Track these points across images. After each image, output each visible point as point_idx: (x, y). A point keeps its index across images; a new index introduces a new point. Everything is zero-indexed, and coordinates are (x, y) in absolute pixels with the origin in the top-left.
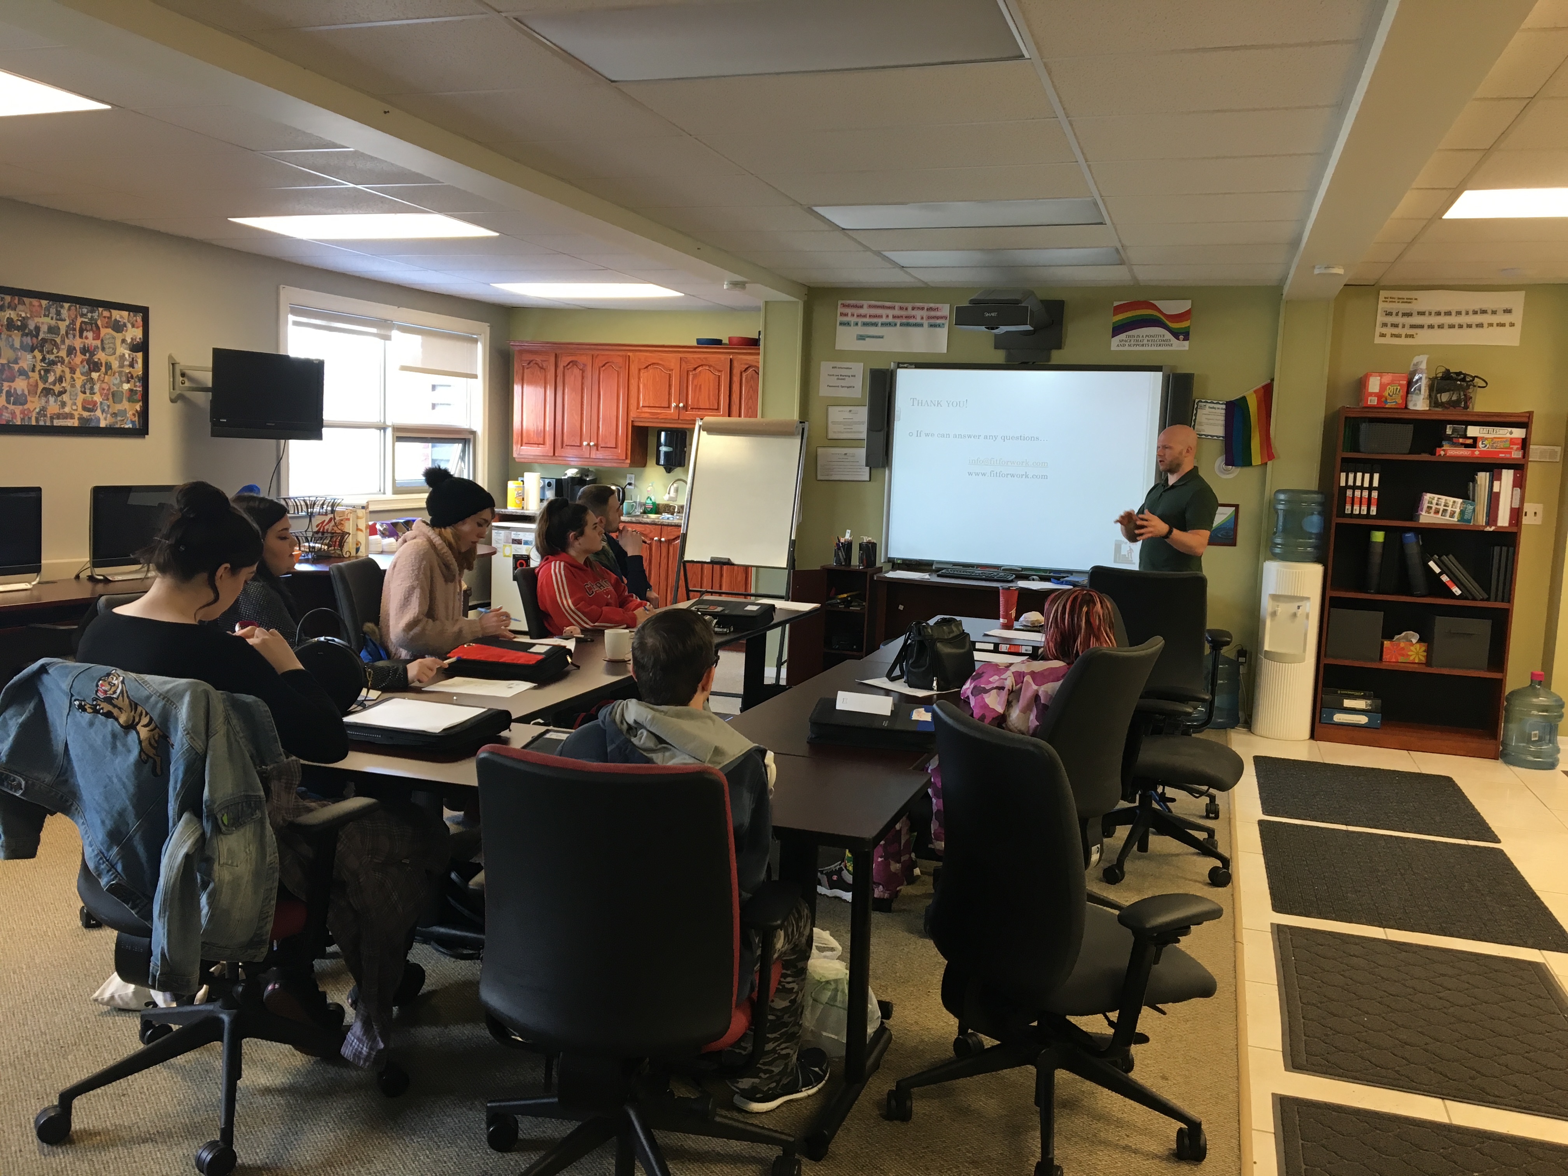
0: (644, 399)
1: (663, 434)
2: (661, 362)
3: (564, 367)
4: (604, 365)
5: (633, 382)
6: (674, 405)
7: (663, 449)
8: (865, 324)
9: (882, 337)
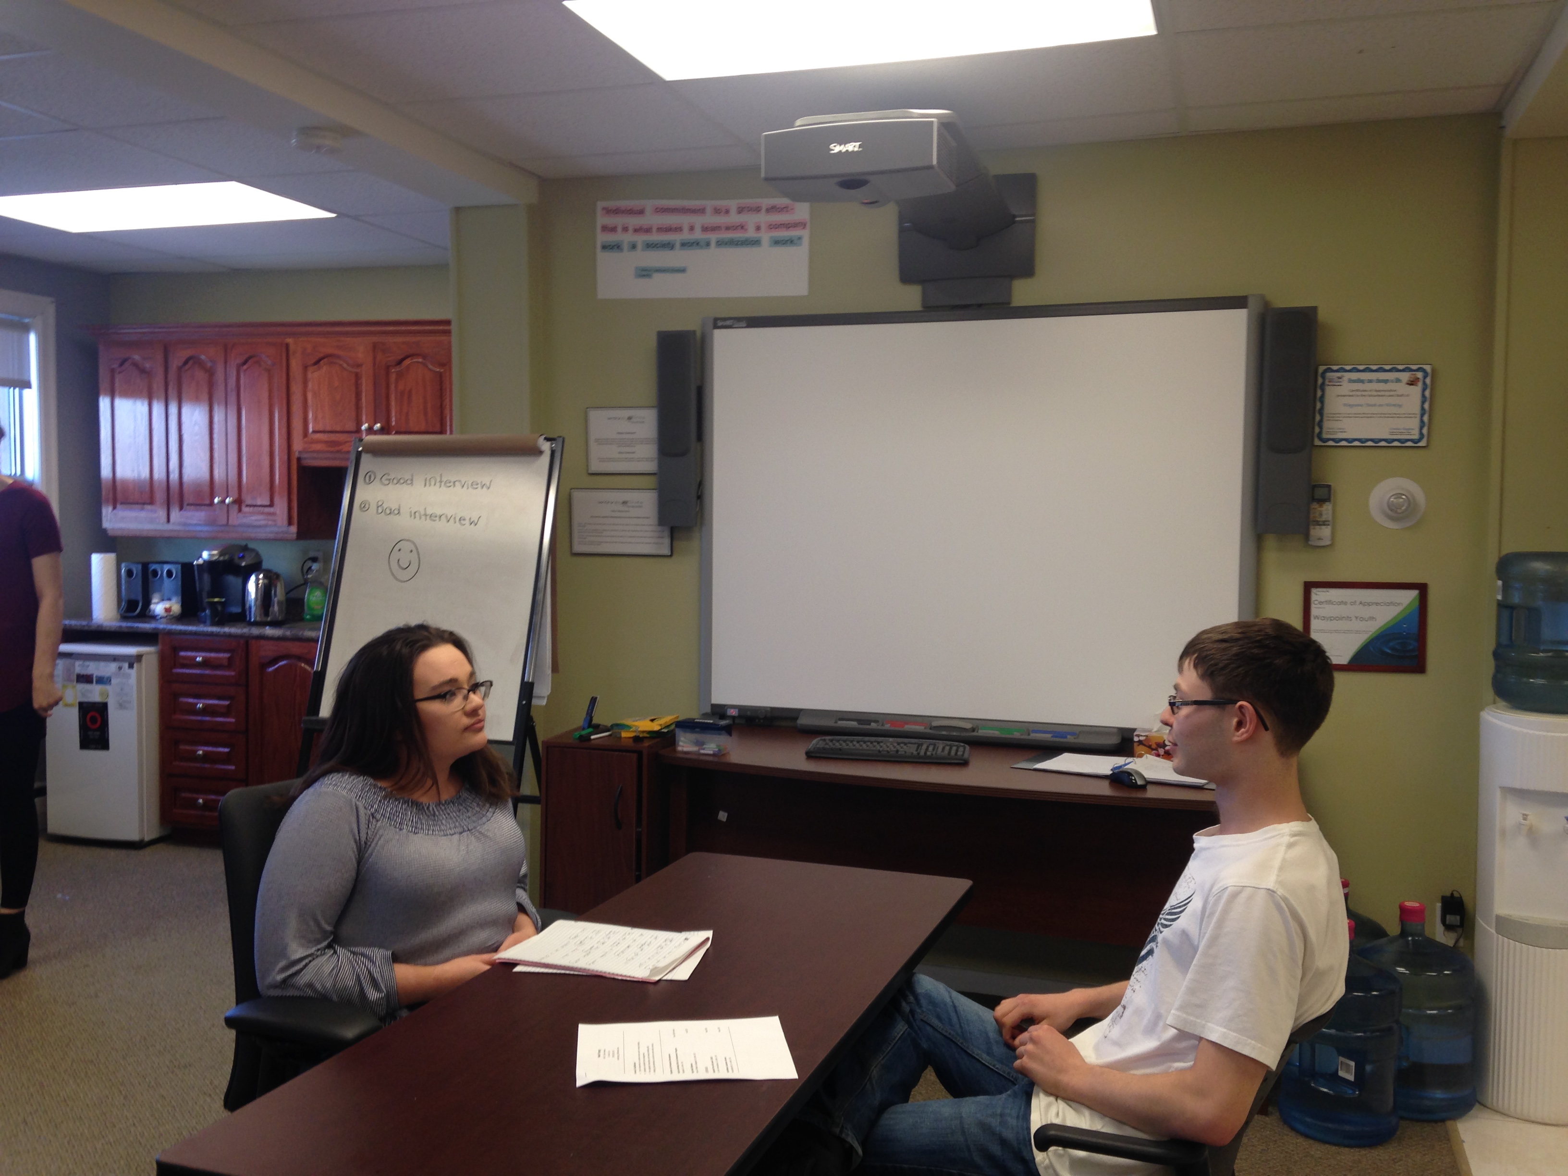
0: (315, 418)
2: (339, 353)
3: (180, 369)
4: (245, 363)
5: (296, 389)
6: (365, 427)
8: (649, 246)
9: (682, 270)
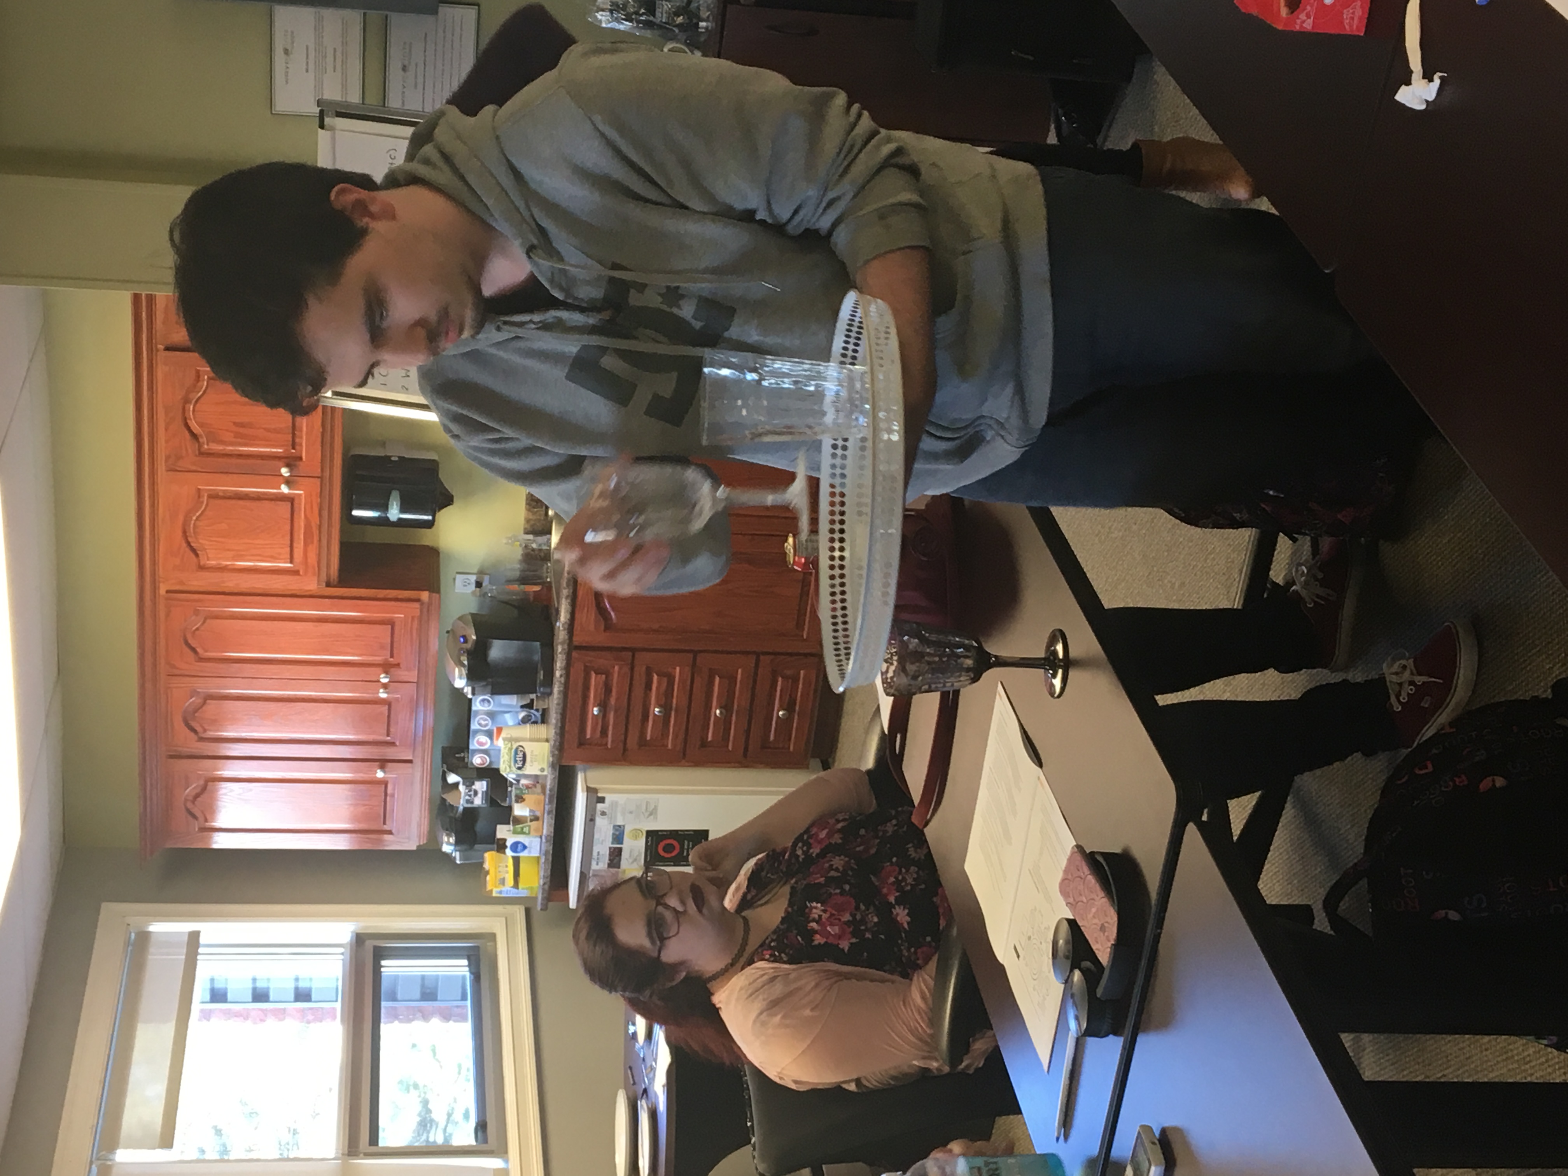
0: (273, 558)
1: (356, 513)
2: (181, 518)
3: (202, 739)
4: (193, 650)
5: (232, 582)
6: (285, 489)
7: (394, 513)
